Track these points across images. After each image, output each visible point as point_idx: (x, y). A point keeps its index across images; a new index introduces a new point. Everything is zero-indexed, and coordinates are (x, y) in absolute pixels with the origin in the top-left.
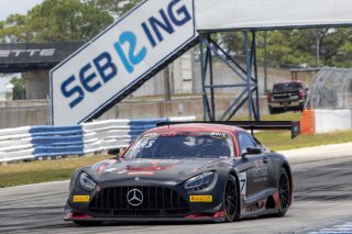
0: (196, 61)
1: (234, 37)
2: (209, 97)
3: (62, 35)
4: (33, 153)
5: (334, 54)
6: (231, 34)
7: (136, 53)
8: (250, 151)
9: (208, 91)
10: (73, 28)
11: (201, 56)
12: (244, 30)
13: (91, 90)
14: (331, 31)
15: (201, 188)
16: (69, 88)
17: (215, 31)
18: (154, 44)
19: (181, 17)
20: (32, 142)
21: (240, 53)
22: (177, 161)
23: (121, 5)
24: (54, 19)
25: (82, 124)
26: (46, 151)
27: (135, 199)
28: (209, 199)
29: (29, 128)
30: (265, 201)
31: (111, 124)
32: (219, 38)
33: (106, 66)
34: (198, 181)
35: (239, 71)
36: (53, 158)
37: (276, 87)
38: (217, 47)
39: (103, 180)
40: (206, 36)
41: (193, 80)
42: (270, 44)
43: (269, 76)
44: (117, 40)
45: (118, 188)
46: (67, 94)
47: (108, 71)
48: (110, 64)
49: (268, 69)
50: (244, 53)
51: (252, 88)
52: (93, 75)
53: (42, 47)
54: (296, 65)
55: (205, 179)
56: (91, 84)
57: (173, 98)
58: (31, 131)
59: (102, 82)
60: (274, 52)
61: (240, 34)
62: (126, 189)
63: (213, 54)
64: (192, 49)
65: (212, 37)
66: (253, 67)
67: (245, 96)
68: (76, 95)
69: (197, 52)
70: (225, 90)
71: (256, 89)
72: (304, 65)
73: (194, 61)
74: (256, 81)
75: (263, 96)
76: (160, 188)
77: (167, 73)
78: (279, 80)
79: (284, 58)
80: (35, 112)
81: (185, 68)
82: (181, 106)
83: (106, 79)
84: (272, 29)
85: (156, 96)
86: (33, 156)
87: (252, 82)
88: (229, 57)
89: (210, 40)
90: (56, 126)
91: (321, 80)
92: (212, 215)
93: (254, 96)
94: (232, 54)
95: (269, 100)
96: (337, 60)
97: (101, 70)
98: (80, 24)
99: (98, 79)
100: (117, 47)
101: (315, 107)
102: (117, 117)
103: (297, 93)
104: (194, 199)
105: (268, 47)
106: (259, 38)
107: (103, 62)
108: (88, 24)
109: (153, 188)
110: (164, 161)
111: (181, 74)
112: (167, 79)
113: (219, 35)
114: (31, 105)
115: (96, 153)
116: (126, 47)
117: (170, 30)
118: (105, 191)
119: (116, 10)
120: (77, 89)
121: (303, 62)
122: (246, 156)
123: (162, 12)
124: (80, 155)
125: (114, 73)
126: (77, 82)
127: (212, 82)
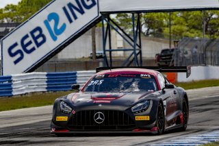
7: (59, 27)
8: (167, 87)
13: (29, 52)
14: (214, 16)
16: (13, 51)
19: (89, 3)
27: (99, 119)
33: (38, 37)
34: (140, 107)
40: (106, 15)
44: (46, 18)
46: (12, 55)
47: (40, 40)
48: (41, 35)
51: (137, 52)
52: (30, 43)
55: (144, 105)
56: (29, 48)
59: (36, 47)
62: (93, 112)
68: (19, 56)
71: (140, 53)
74: (140, 47)
76: (116, 112)
83: (39, 45)
87: (137, 47)
89: (109, 19)
92: (150, 129)
97: (35, 39)
99: (33, 45)
100: (46, 23)
107: (37, 34)
109: (111, 111)
111: (116, 44)
116: (52, 23)
117: (82, 12)
118: (79, 113)
120: (19, 51)
122: (165, 90)
124: (9, 96)
125: (44, 41)
126: (19, 47)
127: (110, 48)
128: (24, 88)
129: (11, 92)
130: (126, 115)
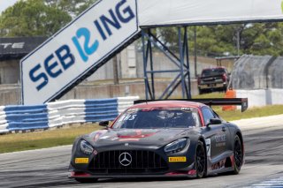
0: (139, 51)
1: (170, 31)
2: (150, 80)
3: (30, 32)
4: (7, 128)
5: (251, 44)
6: (168, 29)
7: (90, 45)
8: (213, 122)
9: (149, 75)
10: (38, 26)
11: (143, 47)
12: (178, 26)
13: (54, 75)
14: (248, 26)
15: (177, 151)
16: (36, 74)
17: (155, 27)
18: (104, 38)
19: (126, 15)
20: (6, 118)
21: (175, 44)
22: (156, 130)
23: (78, 6)
24: (23, 19)
25: (47, 103)
26: (17, 126)
27: (125, 160)
28: (184, 159)
29: (3, 107)
30: (224, 161)
31: (71, 103)
32: (158, 32)
33: (66, 57)
34: (175, 146)
35: (174, 59)
36: (24, 131)
37: (204, 72)
38: (156, 40)
39: (99, 145)
40: (147, 31)
41: (136, 67)
42: (199, 36)
43: (198, 63)
44: (75, 35)
45: (112, 152)
46: (34, 79)
47: (67, 61)
48: (69, 55)
49: (198, 57)
50: (178, 45)
51: (185, 73)
52: (56, 64)
53: (14, 41)
54: (220, 54)
55: (180, 144)
56: (54, 70)
57: (120, 82)
58: (5, 110)
59: (63, 69)
60: (203, 43)
61: (174, 29)
62: (118, 152)
63: (152, 45)
64: (136, 42)
65: (152, 31)
66: (185, 56)
67: (179, 80)
68: (42, 80)
69: (139, 44)
70: (163, 75)
71: (188, 73)
72: (227, 54)
73: (138, 52)
74: (188, 67)
75: (194, 80)
76: (145, 152)
77: (115, 61)
78: (206, 66)
79: (211, 48)
80: (9, 94)
81: (130, 57)
82: (127, 89)
83: (66, 67)
84: (201, 24)
85: (106, 80)
86: (7, 130)
87: (184, 68)
88: (166, 48)
89: (150, 34)
90: (26, 105)
91: (241, 65)
92: (186, 172)
93: (187, 80)
94: (168, 45)
95: (199, 83)
96: (253, 49)
97: (62, 59)
98: (44, 22)
99: (60, 67)
100: (75, 40)
101: (236, 88)
102: (75, 98)
103: (221, 76)
104: (172, 159)
105: (198, 40)
106: (190, 32)
107: (63, 53)
108: (51, 22)
109: (139, 152)
110: (145, 130)
111: (127, 62)
112: (116, 66)
113: (158, 30)
114: (5, 88)
115: (58, 127)
116: (82, 40)
117: (117, 26)
118: (101, 154)
119: (74, 10)
120: (42, 75)
121: (226, 51)
122: (210, 126)
123: (111, 11)
124: (45, 129)
125: (72, 62)
126: (42, 70)
127: (152, 69)
128: (60, 118)
129: (46, 124)
130: (157, 156)
